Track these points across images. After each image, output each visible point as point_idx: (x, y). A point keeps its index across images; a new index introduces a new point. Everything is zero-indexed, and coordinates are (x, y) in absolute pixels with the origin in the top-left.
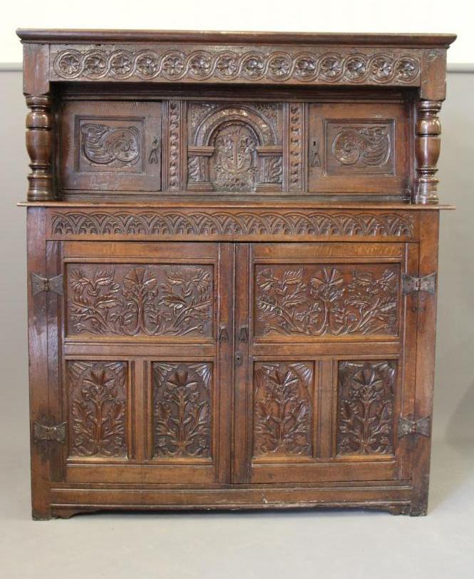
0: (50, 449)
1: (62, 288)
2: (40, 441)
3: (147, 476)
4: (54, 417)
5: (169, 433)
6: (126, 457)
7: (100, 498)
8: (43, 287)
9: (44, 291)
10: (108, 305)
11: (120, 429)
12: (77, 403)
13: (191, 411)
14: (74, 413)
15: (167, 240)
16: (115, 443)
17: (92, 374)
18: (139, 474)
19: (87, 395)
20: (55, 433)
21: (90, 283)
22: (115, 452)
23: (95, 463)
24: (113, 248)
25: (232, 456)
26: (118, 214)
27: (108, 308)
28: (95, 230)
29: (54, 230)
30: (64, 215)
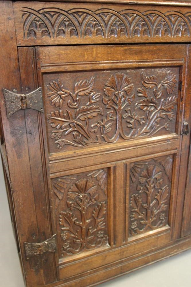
0: (43, 260)
1: (41, 104)
2: (33, 257)
3: (125, 253)
4: (44, 233)
5: (140, 217)
6: (108, 244)
7: (89, 281)
8: (20, 104)
9: (22, 109)
10: (89, 116)
11: (103, 225)
12: (63, 214)
13: (156, 195)
14: (61, 223)
15: (147, 42)
16: (98, 237)
17: (76, 185)
18: (119, 254)
19: (72, 205)
20: (47, 246)
21: (70, 95)
22: (98, 243)
23: (84, 258)
24: (94, 53)
25: (182, 220)
26: (99, 12)
27: (89, 118)
28: (74, 32)
29: (26, 31)
30: (38, 11)
